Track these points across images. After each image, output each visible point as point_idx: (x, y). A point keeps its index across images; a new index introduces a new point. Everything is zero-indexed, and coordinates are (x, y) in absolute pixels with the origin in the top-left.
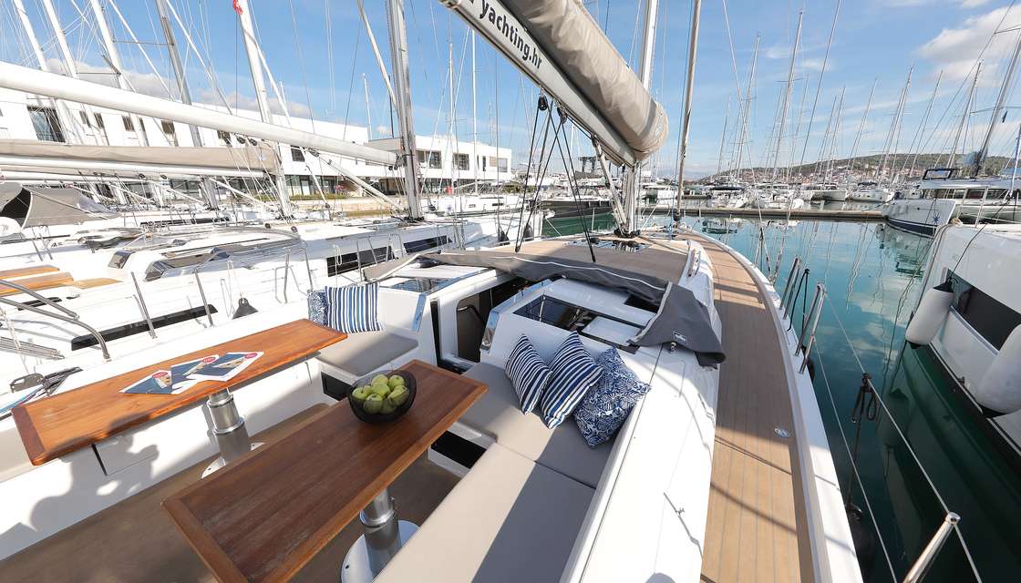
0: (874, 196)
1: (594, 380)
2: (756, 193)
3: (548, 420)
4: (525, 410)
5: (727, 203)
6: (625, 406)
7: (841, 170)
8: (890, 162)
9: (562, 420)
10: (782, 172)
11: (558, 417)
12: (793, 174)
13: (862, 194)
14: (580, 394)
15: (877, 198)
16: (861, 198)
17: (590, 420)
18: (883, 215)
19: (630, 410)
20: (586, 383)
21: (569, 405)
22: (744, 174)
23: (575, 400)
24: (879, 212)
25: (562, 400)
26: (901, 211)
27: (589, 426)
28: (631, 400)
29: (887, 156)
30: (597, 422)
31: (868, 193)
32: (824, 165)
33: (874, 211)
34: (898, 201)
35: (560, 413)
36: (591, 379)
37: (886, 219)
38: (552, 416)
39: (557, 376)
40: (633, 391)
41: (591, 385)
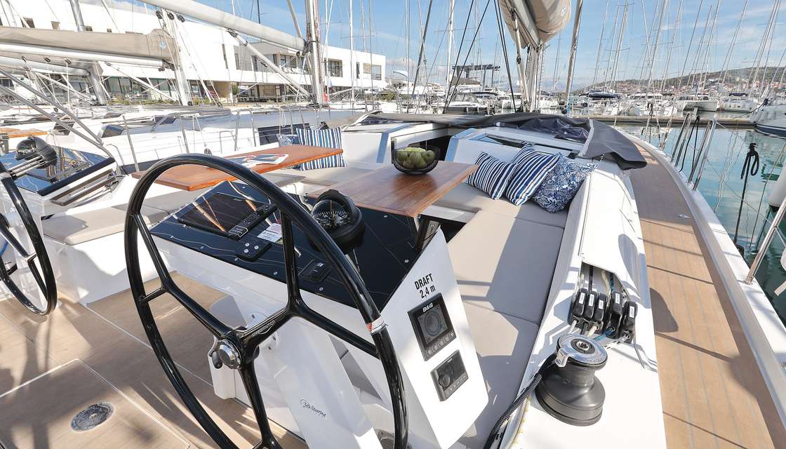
0: (744, 106)
1: (552, 166)
2: (631, 102)
3: (514, 201)
4: (495, 197)
5: (603, 111)
6: (578, 180)
7: (713, 83)
8: (761, 75)
9: (526, 200)
10: (657, 84)
11: (523, 197)
12: (667, 87)
13: (733, 105)
14: (541, 178)
15: (747, 109)
16: (731, 108)
17: (550, 195)
18: (752, 121)
19: (582, 182)
20: (545, 169)
21: (531, 188)
22: (618, 85)
23: (537, 183)
24: (748, 119)
25: (526, 184)
26: (769, 116)
27: (549, 199)
28: (583, 175)
29: (757, 70)
30: (555, 196)
31: (738, 104)
32: (697, 78)
33: (744, 118)
34: (766, 108)
35: (525, 194)
36: (550, 165)
37: (754, 125)
38: (517, 197)
39: (520, 170)
40: (584, 168)
41: (549, 171)
